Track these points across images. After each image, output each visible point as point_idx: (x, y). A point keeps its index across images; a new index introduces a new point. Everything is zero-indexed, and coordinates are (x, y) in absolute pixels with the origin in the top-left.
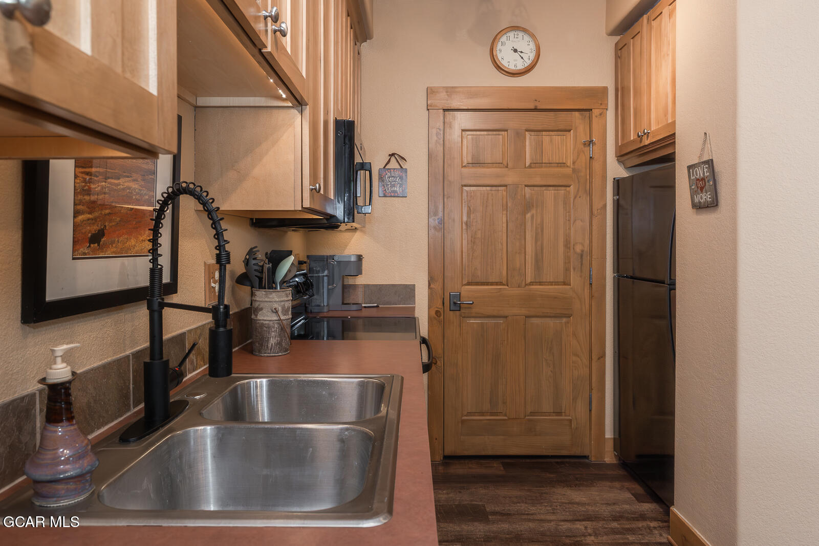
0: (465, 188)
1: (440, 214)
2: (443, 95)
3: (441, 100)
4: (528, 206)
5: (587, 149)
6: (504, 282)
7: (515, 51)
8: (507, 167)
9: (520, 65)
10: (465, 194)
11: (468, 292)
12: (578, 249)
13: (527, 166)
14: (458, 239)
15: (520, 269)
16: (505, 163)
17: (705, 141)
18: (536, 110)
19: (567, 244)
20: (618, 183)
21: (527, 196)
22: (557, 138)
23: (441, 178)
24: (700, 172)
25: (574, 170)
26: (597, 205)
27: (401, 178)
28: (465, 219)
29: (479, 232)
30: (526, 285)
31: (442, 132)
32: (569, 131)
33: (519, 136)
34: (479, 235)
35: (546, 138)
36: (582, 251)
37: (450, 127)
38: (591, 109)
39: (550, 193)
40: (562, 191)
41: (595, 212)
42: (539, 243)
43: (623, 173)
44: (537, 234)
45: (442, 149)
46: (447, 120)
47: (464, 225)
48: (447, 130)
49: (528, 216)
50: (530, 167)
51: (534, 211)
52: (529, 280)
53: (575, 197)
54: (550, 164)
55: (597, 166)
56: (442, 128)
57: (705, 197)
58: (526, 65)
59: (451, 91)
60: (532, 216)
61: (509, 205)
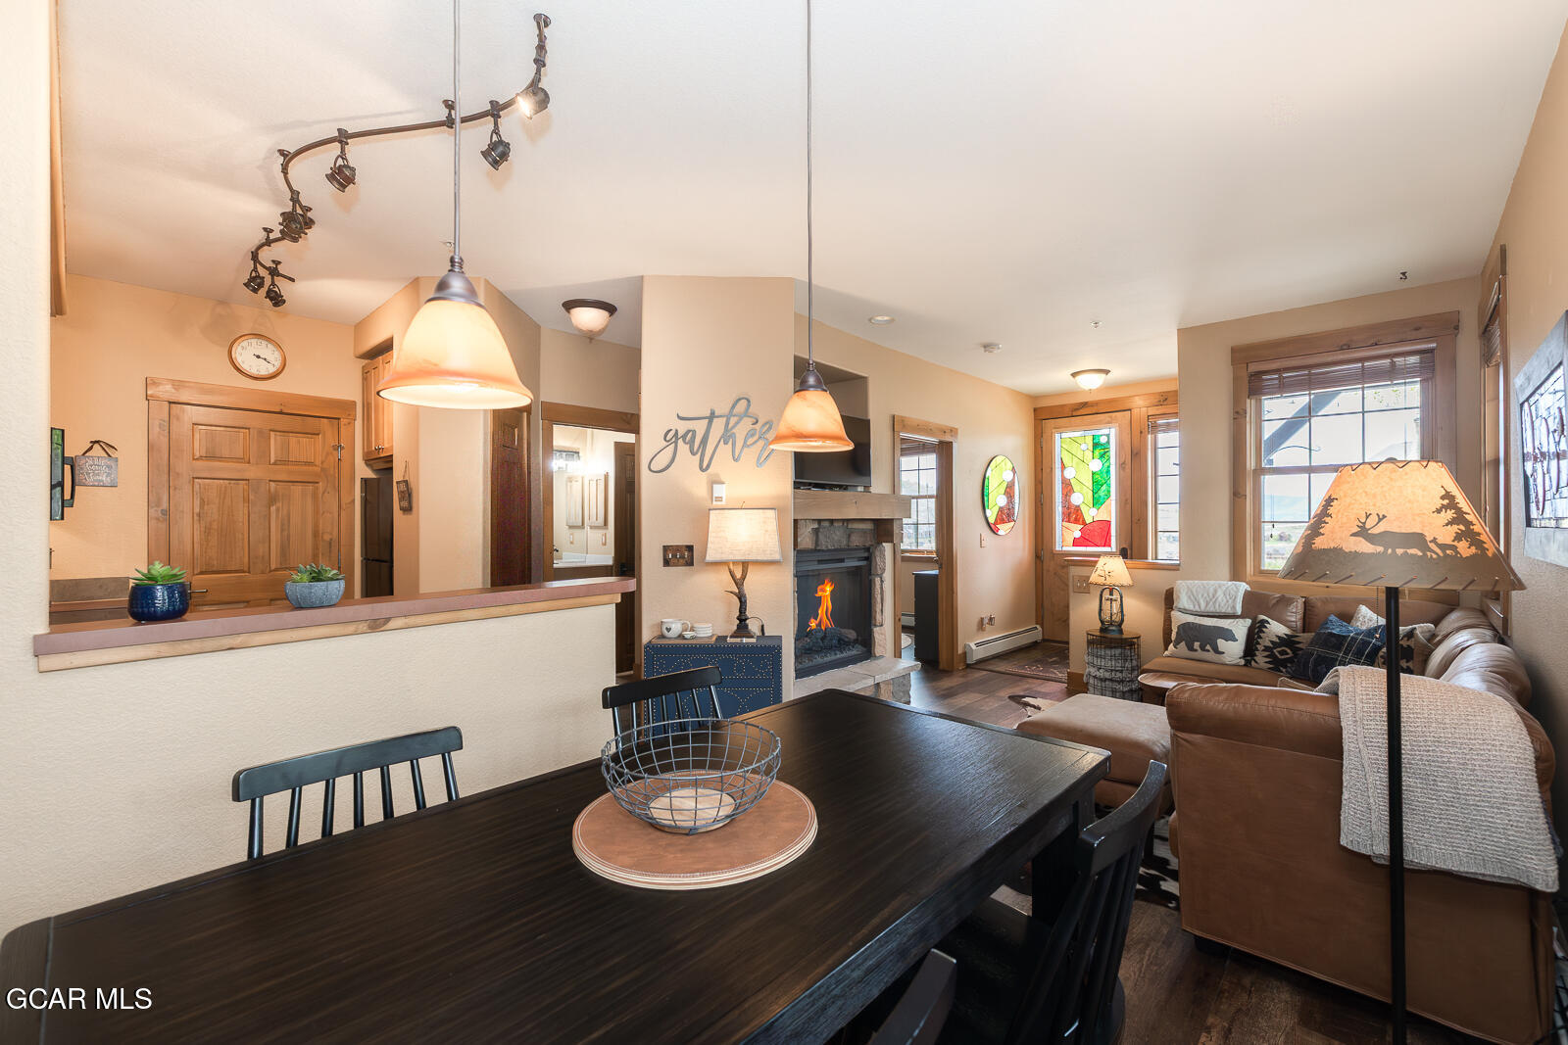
0: (196, 480)
1: (165, 505)
2: (169, 387)
3: (166, 391)
4: (272, 499)
5: (335, 452)
6: (246, 569)
7: (258, 357)
8: (249, 463)
9: (264, 369)
10: (197, 487)
11: (199, 582)
12: (327, 537)
13: (272, 461)
14: (186, 531)
15: (263, 557)
16: (247, 460)
17: (405, 471)
18: (281, 413)
19: (316, 534)
20: (365, 482)
21: (272, 490)
22: (304, 440)
23: (166, 469)
24: (403, 487)
25: (323, 469)
26: (345, 500)
27: (108, 467)
28: (197, 510)
29: (215, 523)
30: (271, 571)
31: (166, 424)
32: (318, 434)
33: (263, 435)
34: (215, 526)
35: (293, 439)
36: (331, 539)
37: (178, 419)
38: (339, 419)
39: (297, 489)
40: (310, 487)
41: (343, 506)
42: (286, 533)
43: (370, 474)
44: (283, 525)
45: (167, 440)
46: (173, 412)
47: (196, 518)
48: (174, 422)
49: (273, 509)
50: (275, 464)
51: (279, 504)
52: (273, 567)
53: (324, 493)
54: (297, 463)
55: (345, 465)
56: (167, 419)
57: (405, 504)
58: (271, 372)
59: (178, 385)
60: (278, 510)
61: (251, 497)
